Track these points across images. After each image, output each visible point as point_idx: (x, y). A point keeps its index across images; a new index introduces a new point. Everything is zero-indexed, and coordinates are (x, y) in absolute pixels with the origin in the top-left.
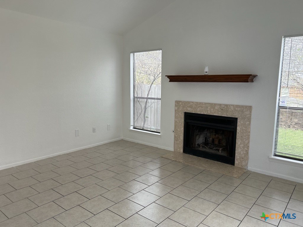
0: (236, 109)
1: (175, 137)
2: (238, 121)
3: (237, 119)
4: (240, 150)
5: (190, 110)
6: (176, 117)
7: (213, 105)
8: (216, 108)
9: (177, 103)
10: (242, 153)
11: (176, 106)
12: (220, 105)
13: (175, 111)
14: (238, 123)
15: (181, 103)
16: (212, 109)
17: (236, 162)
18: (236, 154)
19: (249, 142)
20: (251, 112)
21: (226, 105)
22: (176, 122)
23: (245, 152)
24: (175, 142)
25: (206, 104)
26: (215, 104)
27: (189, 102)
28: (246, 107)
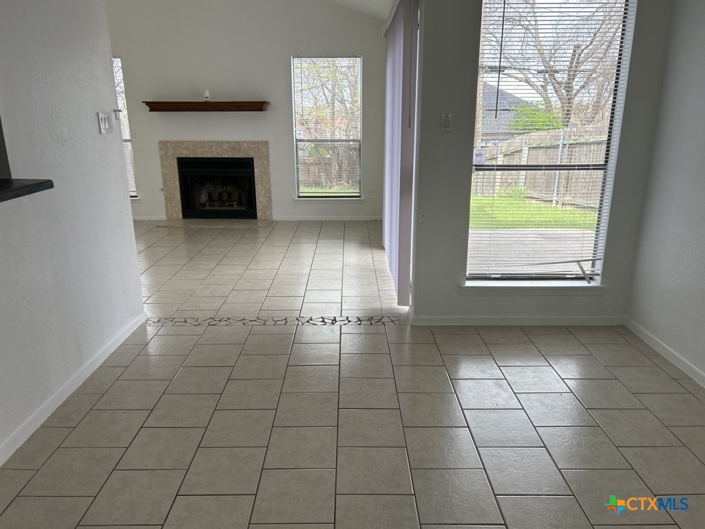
0: (251, 146)
1: (166, 197)
2: (255, 161)
3: (253, 158)
4: (261, 198)
5: (185, 154)
6: (163, 167)
7: (220, 144)
8: (224, 147)
9: (163, 144)
10: (264, 201)
11: (161, 149)
12: (229, 142)
13: (161, 157)
14: (255, 165)
15: (169, 145)
16: (219, 149)
17: (259, 214)
18: (258, 204)
19: (270, 187)
20: (268, 148)
21: (238, 143)
22: (164, 175)
23: (267, 199)
24: (167, 206)
25: (208, 142)
26: (222, 143)
27: (183, 142)
28: (262, 142)
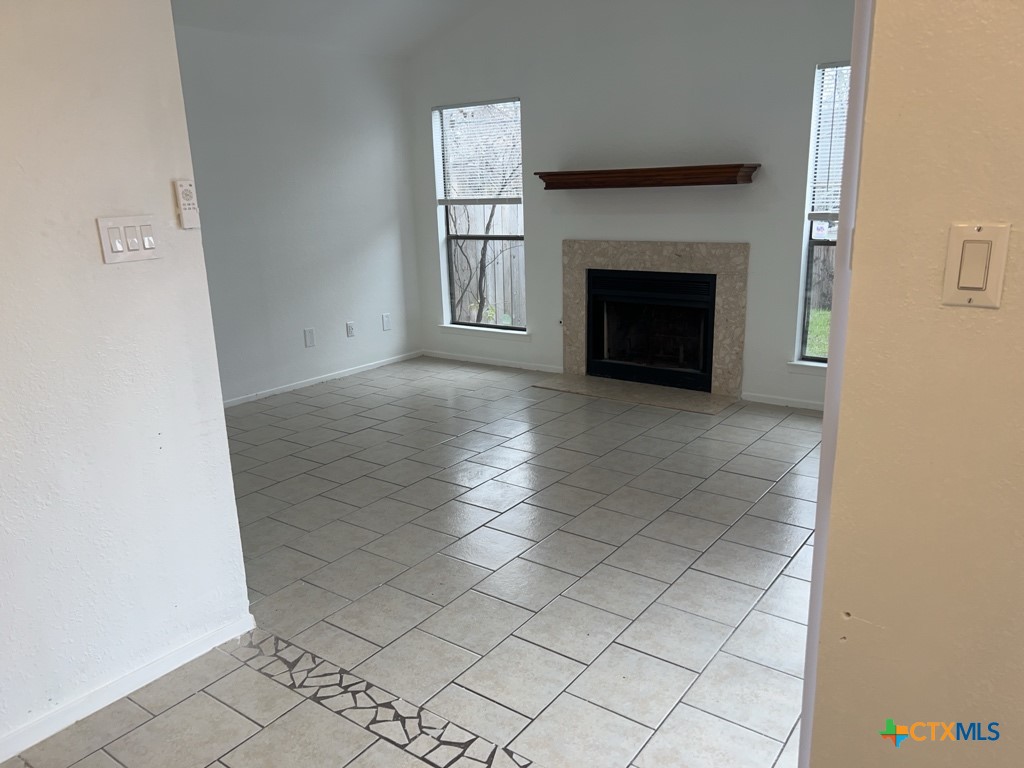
0: (713, 252)
1: (565, 335)
2: (718, 281)
3: (715, 275)
4: (722, 353)
5: (601, 263)
6: (565, 284)
7: (657, 246)
8: (665, 253)
9: (569, 245)
10: (727, 359)
11: (564, 253)
12: (675, 244)
13: (564, 266)
14: (719, 288)
15: (576, 246)
16: (655, 257)
17: (715, 383)
18: (715, 365)
19: (743, 332)
20: (747, 257)
21: (690, 245)
22: (565, 297)
23: (733, 357)
24: (564, 350)
25: (640, 243)
26: (663, 244)
27: (597, 243)
28: (736, 245)
